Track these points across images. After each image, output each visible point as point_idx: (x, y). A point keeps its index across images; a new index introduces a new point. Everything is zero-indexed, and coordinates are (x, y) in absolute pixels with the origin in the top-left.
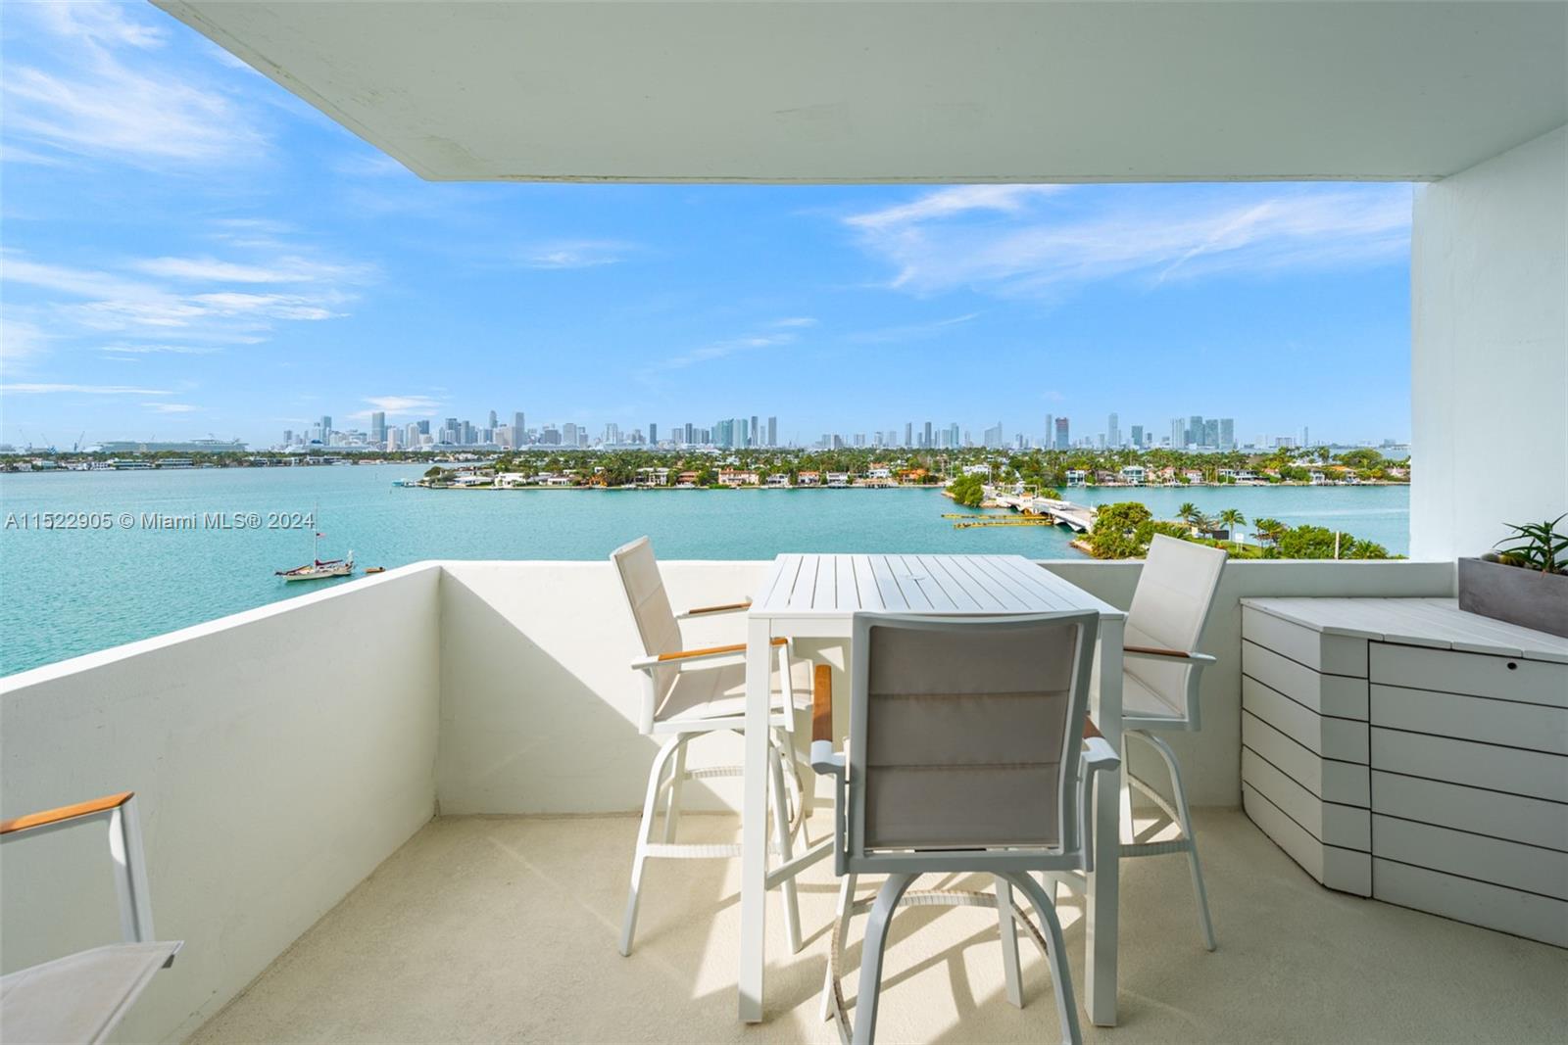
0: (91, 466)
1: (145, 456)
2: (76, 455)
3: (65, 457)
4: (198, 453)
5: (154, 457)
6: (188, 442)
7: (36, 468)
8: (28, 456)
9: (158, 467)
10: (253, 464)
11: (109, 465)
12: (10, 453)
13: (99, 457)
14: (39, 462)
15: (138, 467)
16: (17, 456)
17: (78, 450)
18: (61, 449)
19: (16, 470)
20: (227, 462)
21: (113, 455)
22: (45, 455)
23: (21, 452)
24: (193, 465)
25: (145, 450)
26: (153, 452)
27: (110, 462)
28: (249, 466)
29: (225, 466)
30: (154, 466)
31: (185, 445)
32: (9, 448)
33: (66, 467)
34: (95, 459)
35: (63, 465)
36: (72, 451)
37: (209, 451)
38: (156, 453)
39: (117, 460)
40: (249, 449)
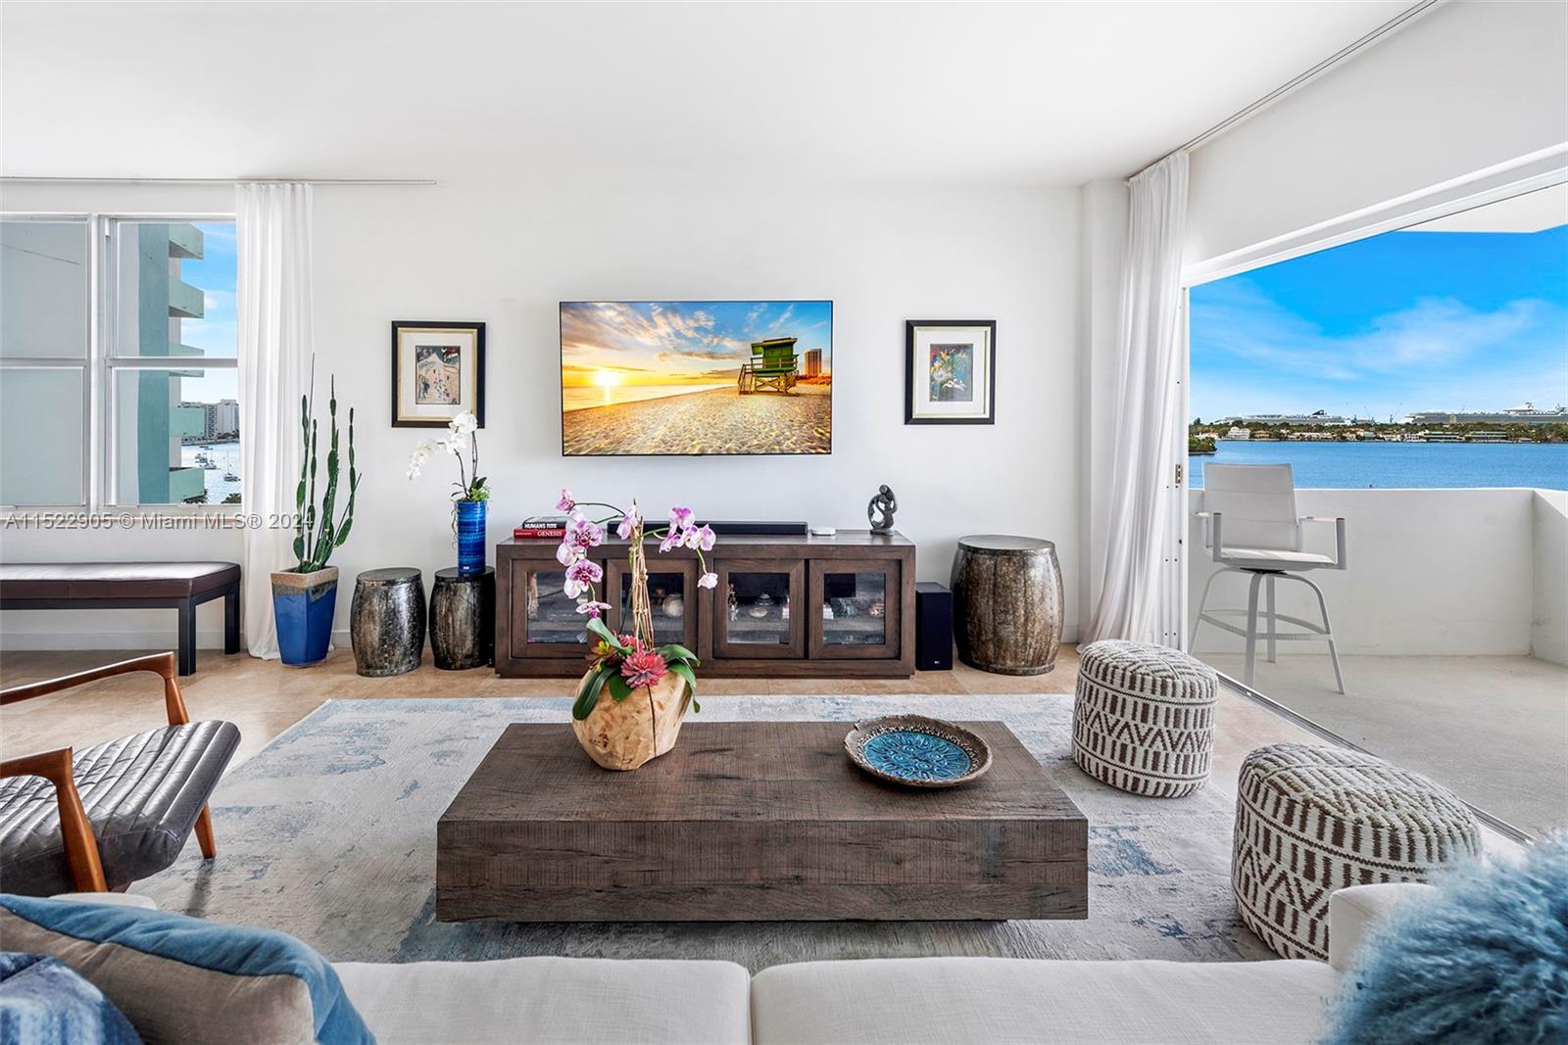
0: (1403, 436)
1: (1455, 427)
2: (1390, 426)
3: (1382, 428)
4: (1513, 425)
5: (1464, 429)
6: (1502, 413)
7: (1360, 439)
8: (1354, 427)
9: (1469, 440)
11: (1420, 437)
12: (1341, 424)
13: (1411, 428)
14: (1361, 433)
15: (1448, 440)
16: (1345, 426)
17: (1393, 422)
18: (1379, 421)
19: (1344, 439)
20: (1549, 437)
21: (1424, 427)
22: (1366, 426)
23: (1348, 423)
24: (1506, 439)
25: (1455, 421)
26: (1463, 423)
27: (1421, 434)
29: (1546, 441)
30: (1464, 439)
31: (1497, 416)
32: (1340, 419)
33: (1383, 438)
34: (1407, 431)
35: (1381, 436)
36: (1388, 422)
37: (1527, 423)
38: (1467, 425)
39: (1427, 431)
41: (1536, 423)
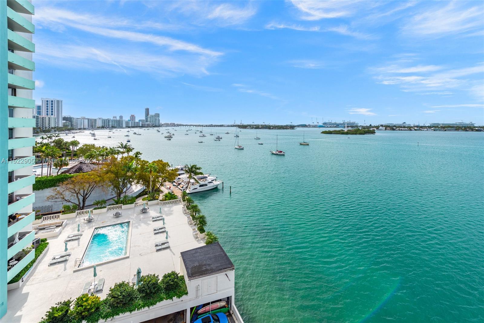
0: (427, 129)
1: (442, 127)
2: (424, 127)
3: (422, 127)
4: (458, 127)
5: (444, 128)
6: (454, 123)
7: (415, 130)
8: (414, 127)
9: (445, 130)
10: (477, 130)
11: (432, 130)
12: (410, 126)
13: (430, 127)
14: (416, 128)
15: (440, 130)
16: (411, 127)
17: (425, 125)
18: (421, 125)
19: (411, 130)
20: (468, 130)
21: (433, 127)
22: (417, 127)
23: (412, 126)
24: (456, 130)
25: (442, 125)
26: (444, 126)
27: (432, 129)
28: (475, 131)
30: (444, 130)
32: (410, 125)
33: (422, 130)
34: (428, 128)
35: (421, 129)
36: (423, 125)
37: (461, 126)
38: (445, 126)
39: (434, 128)
40: (475, 125)
41: (464, 126)
